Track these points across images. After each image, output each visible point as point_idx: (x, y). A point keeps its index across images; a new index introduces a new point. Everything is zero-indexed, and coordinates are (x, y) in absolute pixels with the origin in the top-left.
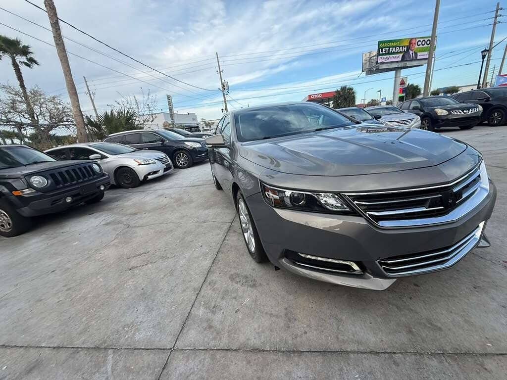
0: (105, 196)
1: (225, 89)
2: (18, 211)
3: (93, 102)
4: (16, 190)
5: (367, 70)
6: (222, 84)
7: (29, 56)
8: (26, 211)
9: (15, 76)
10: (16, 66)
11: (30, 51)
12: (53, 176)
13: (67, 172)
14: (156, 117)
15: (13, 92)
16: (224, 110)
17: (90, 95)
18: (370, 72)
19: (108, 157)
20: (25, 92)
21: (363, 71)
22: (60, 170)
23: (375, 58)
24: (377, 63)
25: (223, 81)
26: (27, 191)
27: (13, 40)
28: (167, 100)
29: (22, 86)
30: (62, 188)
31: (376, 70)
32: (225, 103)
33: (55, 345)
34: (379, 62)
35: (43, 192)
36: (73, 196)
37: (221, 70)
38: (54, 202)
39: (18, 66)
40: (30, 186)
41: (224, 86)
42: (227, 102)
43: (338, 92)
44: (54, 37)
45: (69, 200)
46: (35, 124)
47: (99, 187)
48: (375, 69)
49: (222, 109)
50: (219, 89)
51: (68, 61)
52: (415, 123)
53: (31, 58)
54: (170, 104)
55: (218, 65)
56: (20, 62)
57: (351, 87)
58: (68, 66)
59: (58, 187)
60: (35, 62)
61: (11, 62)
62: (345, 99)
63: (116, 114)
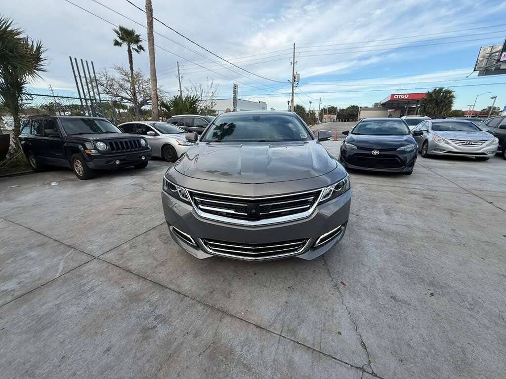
0: (148, 166)
1: (295, 81)
2: (87, 163)
3: (180, 84)
4: (87, 149)
5: (482, 69)
6: (293, 76)
7: (140, 43)
8: (91, 165)
9: (128, 60)
10: (130, 52)
11: (141, 39)
12: (111, 144)
13: (130, 142)
14: (215, 104)
15: (124, 74)
16: (290, 103)
17: (179, 78)
18: (486, 71)
19: (159, 135)
20: (132, 73)
21: (475, 70)
22: (121, 140)
23: (497, 54)
24: (498, 61)
25: (295, 73)
26: (93, 151)
27: (131, 31)
28: (233, 89)
29: (131, 68)
30: (115, 153)
31: (495, 69)
32: (293, 95)
33: (56, 239)
34: (501, 60)
35: (102, 154)
36: (120, 160)
37: (295, 62)
38: (107, 162)
39: (131, 52)
40: (95, 148)
41: (295, 78)
42: (294, 95)
43: (429, 94)
44: (148, 33)
45: (118, 162)
46: (134, 100)
47: (141, 157)
48: (493, 69)
49: (289, 102)
50: (289, 81)
51: (154, 53)
52: (488, 145)
53: (140, 46)
54: (235, 92)
55: (293, 56)
56: (133, 48)
57: (450, 89)
58: (154, 58)
59: (113, 152)
60: (143, 50)
61: (127, 49)
62: (437, 104)
63: (184, 99)
